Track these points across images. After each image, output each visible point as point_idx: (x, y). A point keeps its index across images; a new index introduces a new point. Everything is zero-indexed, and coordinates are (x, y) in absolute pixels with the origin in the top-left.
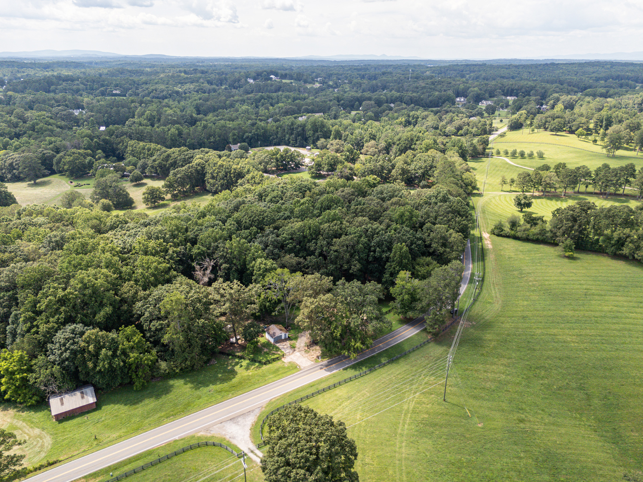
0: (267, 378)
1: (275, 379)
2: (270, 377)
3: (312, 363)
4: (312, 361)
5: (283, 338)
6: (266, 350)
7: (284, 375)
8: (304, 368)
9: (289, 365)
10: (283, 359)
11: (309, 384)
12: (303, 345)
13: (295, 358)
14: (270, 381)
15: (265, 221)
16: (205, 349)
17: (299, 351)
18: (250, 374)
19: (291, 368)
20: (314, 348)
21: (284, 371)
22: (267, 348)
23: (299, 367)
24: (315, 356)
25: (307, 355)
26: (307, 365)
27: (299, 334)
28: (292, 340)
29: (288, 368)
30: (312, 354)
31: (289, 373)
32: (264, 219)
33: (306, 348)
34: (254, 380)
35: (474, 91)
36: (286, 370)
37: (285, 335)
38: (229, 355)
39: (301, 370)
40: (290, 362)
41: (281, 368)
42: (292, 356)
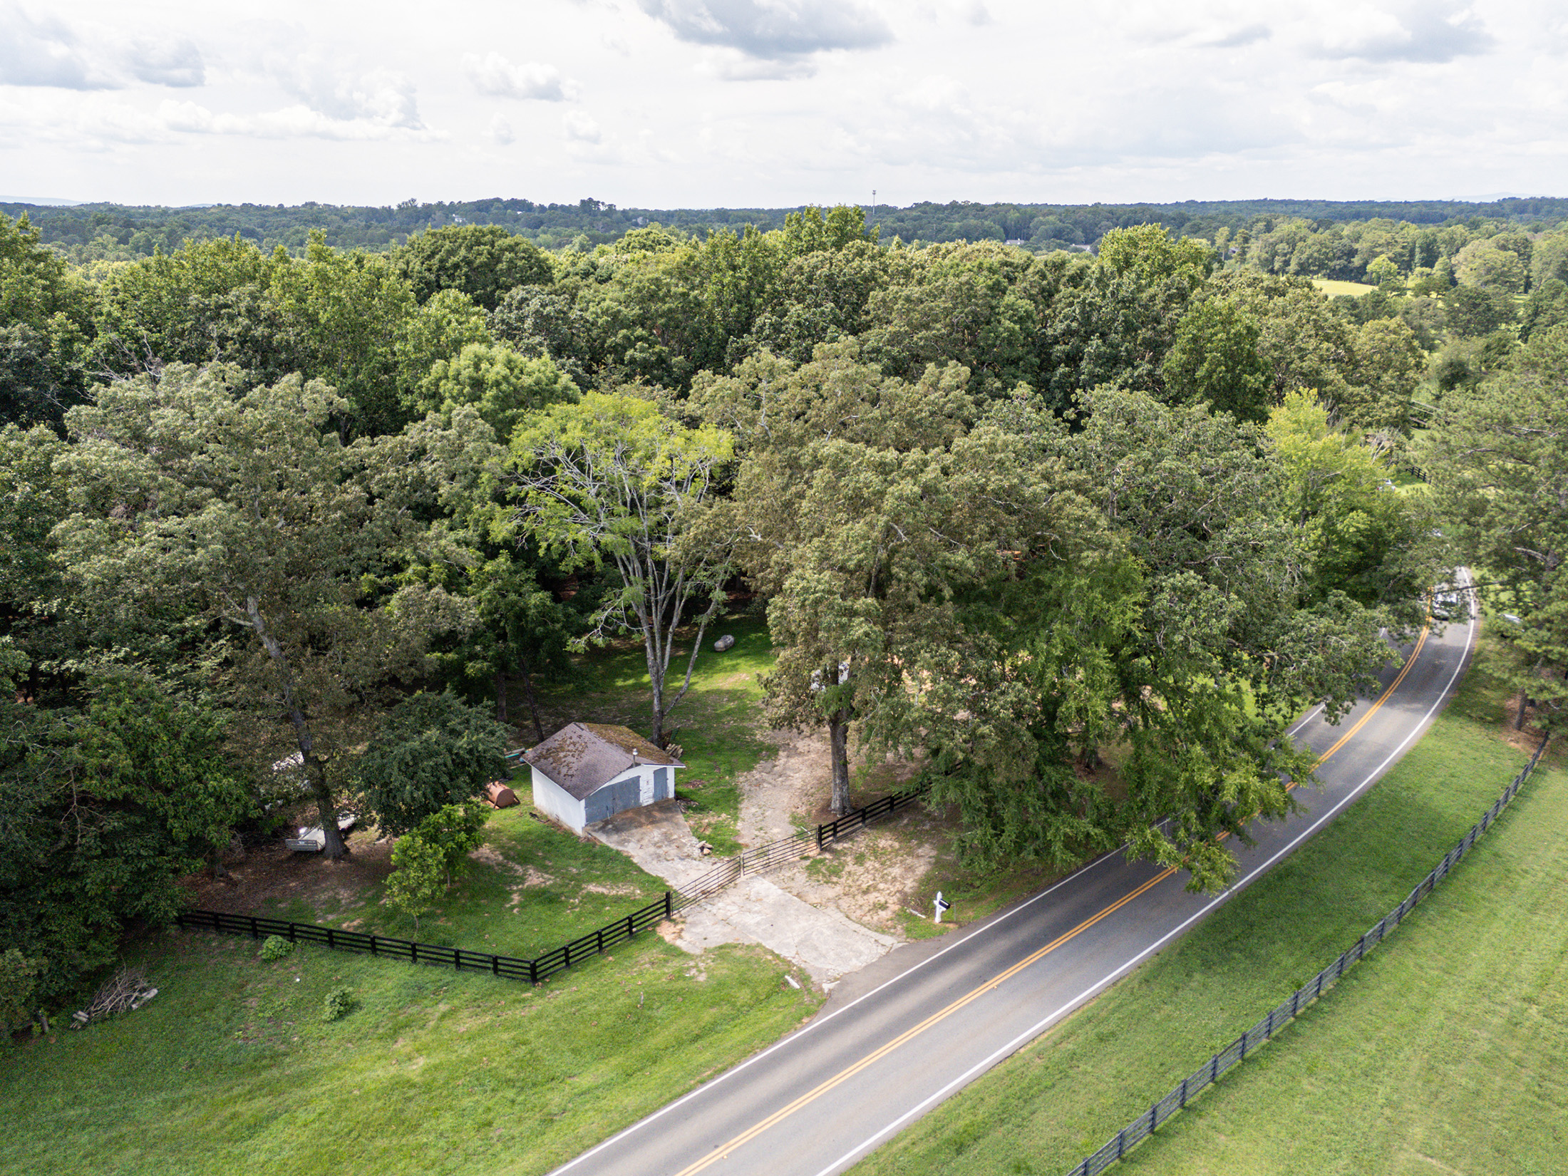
0: (555, 1099)
1: (630, 1100)
2: (585, 1081)
3: (888, 940)
4: (882, 929)
5: (646, 796)
6: (535, 879)
7: (701, 1055)
8: (843, 981)
9: (723, 970)
10: (666, 931)
11: (934, 1123)
12: (780, 830)
13: (750, 920)
14: (588, 1121)
15: (502, 266)
16: (68, 897)
17: (768, 869)
18: (416, 1069)
19: (744, 995)
20: (862, 842)
21: (685, 1024)
22: (543, 869)
23: (803, 977)
24: (888, 894)
25: (830, 892)
26: (856, 964)
27: (742, 779)
28: (701, 809)
29: (719, 993)
30: (866, 881)
31: (737, 1035)
32: (495, 259)
33: (813, 850)
34: (448, 1121)
35: (1048, 222)
36: (708, 1016)
37: (660, 776)
38: (257, 930)
39: (824, 1001)
40: (722, 952)
41: (668, 996)
42: (726, 906)
